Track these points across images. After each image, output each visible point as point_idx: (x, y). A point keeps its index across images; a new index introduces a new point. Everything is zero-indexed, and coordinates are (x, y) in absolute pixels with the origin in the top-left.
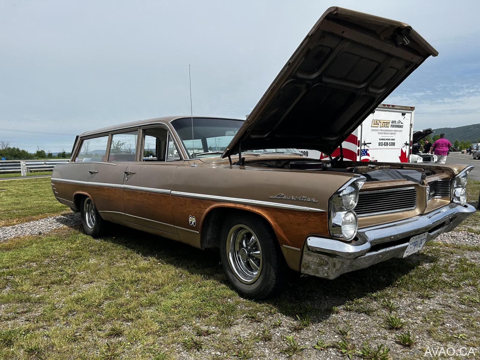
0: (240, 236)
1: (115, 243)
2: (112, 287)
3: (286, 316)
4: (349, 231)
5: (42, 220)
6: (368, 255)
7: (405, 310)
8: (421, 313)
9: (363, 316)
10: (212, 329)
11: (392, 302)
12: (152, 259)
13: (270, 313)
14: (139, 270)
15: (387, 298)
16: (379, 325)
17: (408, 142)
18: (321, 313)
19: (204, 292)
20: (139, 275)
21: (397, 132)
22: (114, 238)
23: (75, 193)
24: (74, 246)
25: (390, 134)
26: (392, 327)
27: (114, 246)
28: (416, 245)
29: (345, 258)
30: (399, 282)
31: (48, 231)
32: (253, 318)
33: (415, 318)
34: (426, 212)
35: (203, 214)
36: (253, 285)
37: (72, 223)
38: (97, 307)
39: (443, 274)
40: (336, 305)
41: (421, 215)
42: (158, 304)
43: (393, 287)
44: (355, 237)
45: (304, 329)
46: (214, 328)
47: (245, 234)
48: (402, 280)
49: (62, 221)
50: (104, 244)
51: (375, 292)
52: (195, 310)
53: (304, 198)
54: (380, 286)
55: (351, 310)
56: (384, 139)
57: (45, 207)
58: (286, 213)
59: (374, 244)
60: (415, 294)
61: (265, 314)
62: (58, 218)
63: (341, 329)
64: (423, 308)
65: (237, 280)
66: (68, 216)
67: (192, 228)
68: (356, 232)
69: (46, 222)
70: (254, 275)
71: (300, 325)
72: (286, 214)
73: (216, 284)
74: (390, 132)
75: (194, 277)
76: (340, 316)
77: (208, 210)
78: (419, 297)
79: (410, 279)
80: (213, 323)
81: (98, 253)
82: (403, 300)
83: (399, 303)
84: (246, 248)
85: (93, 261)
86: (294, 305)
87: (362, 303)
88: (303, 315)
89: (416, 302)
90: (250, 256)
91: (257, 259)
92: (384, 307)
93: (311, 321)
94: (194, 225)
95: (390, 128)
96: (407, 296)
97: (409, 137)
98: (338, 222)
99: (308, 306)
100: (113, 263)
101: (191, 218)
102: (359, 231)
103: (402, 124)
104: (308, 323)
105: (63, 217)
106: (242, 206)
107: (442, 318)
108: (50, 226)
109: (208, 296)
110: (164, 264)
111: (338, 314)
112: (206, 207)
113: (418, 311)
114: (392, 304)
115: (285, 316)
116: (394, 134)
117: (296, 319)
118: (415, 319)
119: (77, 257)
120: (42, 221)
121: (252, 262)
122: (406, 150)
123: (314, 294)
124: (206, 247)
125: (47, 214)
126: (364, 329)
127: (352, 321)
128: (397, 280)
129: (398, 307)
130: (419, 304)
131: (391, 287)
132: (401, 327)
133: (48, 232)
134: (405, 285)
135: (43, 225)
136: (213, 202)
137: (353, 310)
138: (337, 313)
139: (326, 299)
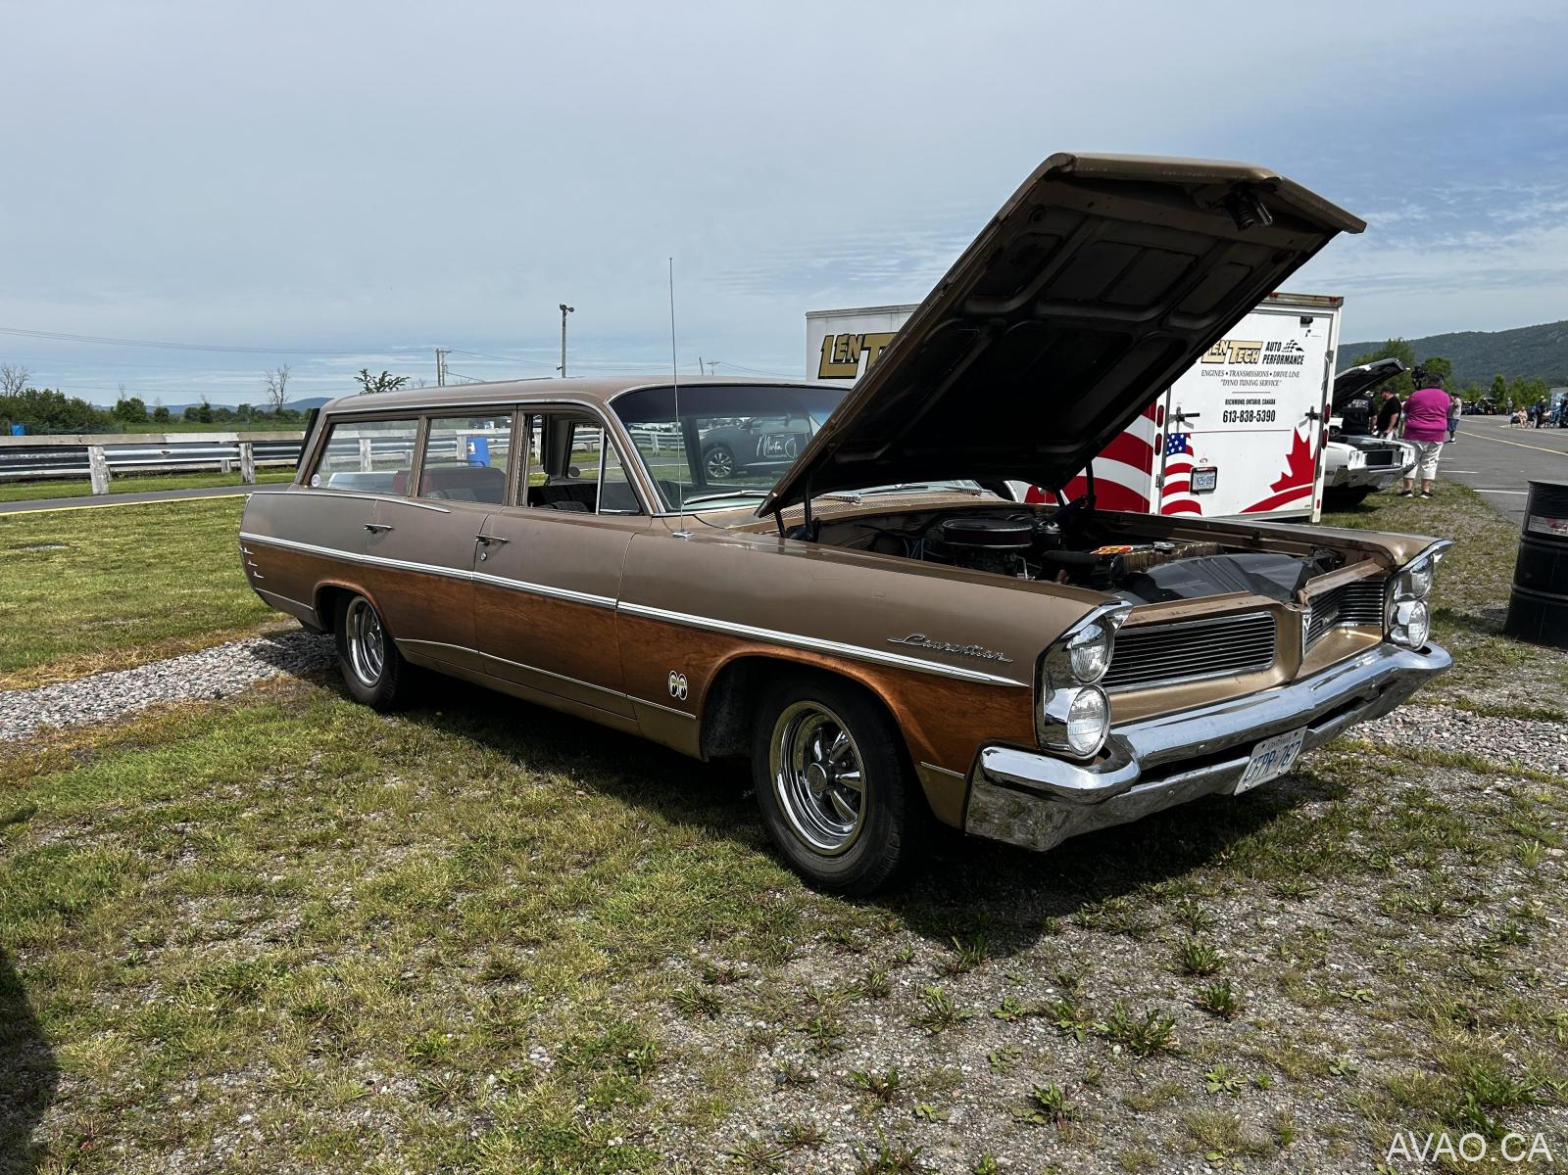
0: (805, 731)
1: (443, 729)
2: (466, 858)
3: (926, 938)
4: (1087, 735)
5: (211, 652)
6: (1135, 790)
7: (1233, 928)
8: (1271, 937)
9: (1123, 942)
10: (742, 967)
11: (1201, 905)
12: (559, 780)
13: (885, 931)
14: (530, 811)
15: (1190, 897)
16: (1161, 964)
17: (1318, 410)
18: (1015, 932)
19: (711, 873)
20: (532, 826)
21: (1283, 378)
22: (438, 713)
23: (319, 583)
24: (331, 736)
25: (1262, 384)
26: (1191, 968)
27: (443, 740)
28: (1270, 761)
29: (1076, 803)
30: (1229, 854)
31: (240, 689)
32: (842, 941)
33: (1253, 948)
34: (1301, 674)
35: (710, 669)
36: (840, 859)
37: (301, 665)
38: (439, 908)
39: (1352, 833)
40: (1056, 914)
41: (1286, 684)
42: (596, 903)
43: (1210, 869)
44: (1103, 747)
45: (969, 972)
46: (745, 964)
47: (821, 725)
48: (1236, 850)
49: (271, 657)
50: (413, 731)
51: (1162, 880)
52: (694, 921)
53: (976, 650)
54: (1179, 865)
55: (1094, 927)
56: (1241, 402)
57: (207, 610)
58: (930, 683)
59: (1150, 766)
60: (1266, 887)
61: (873, 934)
62: (254, 647)
63: (1064, 971)
64: (1280, 924)
65: (799, 845)
66: (284, 640)
67: (676, 703)
68: (1105, 736)
69: (222, 657)
70: (843, 832)
71: (961, 962)
72: (931, 686)
73: (741, 853)
74: (1259, 379)
75: (680, 833)
76: (1062, 941)
77: (721, 660)
78: (1276, 895)
79: (1260, 846)
80: (741, 954)
81: (403, 759)
82: (1232, 903)
83: (1219, 911)
84: (824, 763)
85: (394, 783)
86: (946, 912)
87: (1122, 909)
88: (968, 936)
89: (1265, 908)
90: (833, 783)
91: (851, 792)
92: (1179, 921)
93: (988, 952)
94: (683, 697)
95: (1261, 367)
96: (1245, 893)
97: (1321, 392)
98: (1061, 713)
99: (983, 913)
100: (452, 788)
101: (673, 676)
102: (1114, 732)
103: (1300, 353)
104: (980, 956)
105: (269, 643)
106: (815, 659)
107: (1321, 949)
108: (241, 673)
109: (722, 883)
110: (594, 795)
111: (1059, 937)
112: (718, 653)
113: (1265, 930)
114: (1202, 912)
115: (923, 939)
116: (1272, 383)
117: (951, 947)
118: (1254, 952)
119: (348, 771)
120: (212, 656)
121: (839, 798)
122: (1311, 433)
123: (999, 884)
124: (713, 753)
125: (219, 632)
126: (1122, 975)
127: (1093, 954)
128: (1223, 849)
129: (1216, 921)
130: (1271, 913)
131: (1204, 867)
132: (1213, 971)
133: (238, 692)
134: (1243, 865)
135: (219, 667)
136: (738, 642)
137: (1098, 926)
138: (1057, 932)
139: (1030, 897)
